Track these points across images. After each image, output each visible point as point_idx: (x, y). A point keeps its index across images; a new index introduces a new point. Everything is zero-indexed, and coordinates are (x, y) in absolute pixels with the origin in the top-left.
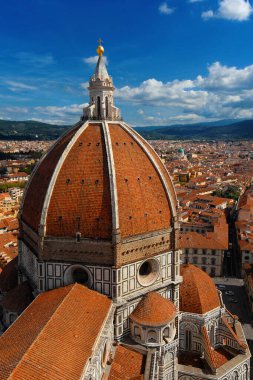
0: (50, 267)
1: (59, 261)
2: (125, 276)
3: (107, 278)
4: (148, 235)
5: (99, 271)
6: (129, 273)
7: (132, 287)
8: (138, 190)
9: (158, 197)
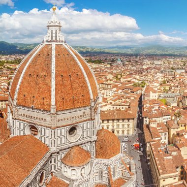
0: (18, 123)
1: (22, 120)
2: (59, 135)
3: (48, 135)
4: (74, 110)
5: (43, 130)
6: (61, 133)
7: (63, 142)
8: (69, 82)
9: (82, 87)
